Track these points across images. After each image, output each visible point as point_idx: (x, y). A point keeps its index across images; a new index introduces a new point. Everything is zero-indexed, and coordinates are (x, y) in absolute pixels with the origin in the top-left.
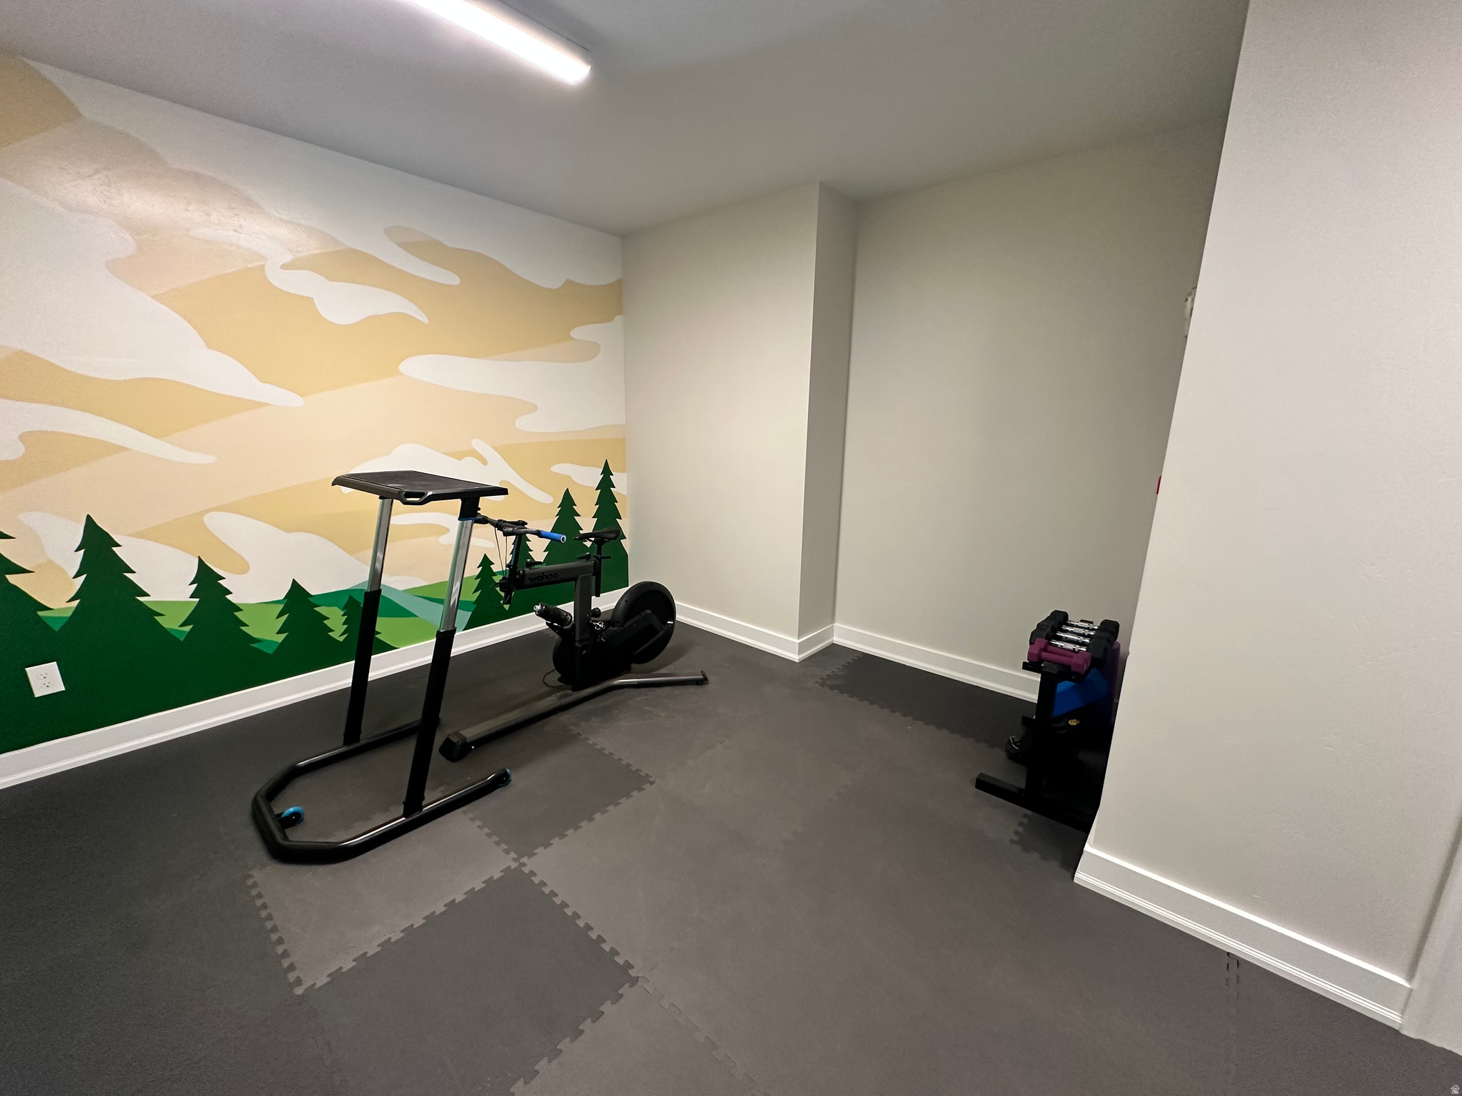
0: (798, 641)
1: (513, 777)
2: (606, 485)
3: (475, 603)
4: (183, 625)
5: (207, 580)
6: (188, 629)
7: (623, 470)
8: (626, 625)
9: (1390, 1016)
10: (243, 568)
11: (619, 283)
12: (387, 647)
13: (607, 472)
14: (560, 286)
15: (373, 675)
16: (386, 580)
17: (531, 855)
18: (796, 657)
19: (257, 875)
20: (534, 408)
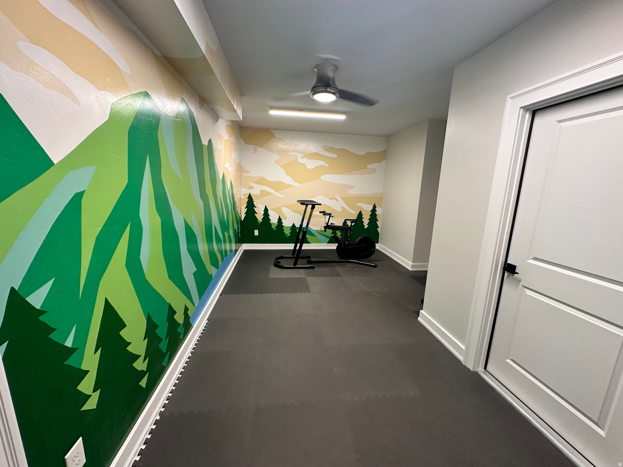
0: (412, 264)
1: (315, 268)
2: (374, 210)
3: (330, 237)
4: (275, 228)
5: (280, 220)
6: (276, 229)
7: (380, 207)
8: (357, 246)
9: (461, 358)
10: (286, 219)
11: (385, 151)
12: (308, 243)
13: (375, 207)
14: (364, 154)
15: (303, 248)
16: (310, 226)
17: (308, 277)
18: (410, 269)
19: (271, 267)
20: (353, 187)
